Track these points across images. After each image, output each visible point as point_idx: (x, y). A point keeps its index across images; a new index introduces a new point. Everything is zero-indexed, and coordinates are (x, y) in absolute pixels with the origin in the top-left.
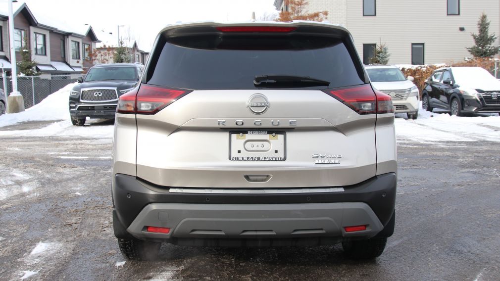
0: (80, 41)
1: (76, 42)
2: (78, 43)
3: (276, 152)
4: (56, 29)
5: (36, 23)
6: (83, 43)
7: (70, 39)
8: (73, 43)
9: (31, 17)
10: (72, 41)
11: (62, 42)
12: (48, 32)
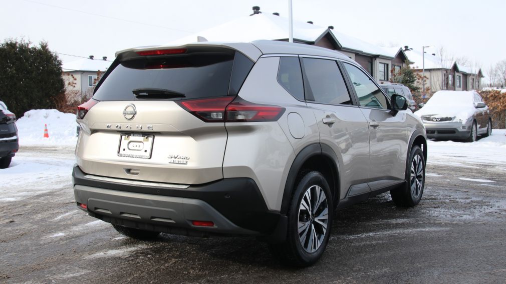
0: (390, 63)
1: (384, 64)
2: (388, 65)
3: (146, 151)
4: (361, 52)
5: (340, 46)
6: (392, 65)
7: (378, 61)
8: (383, 65)
9: (334, 41)
10: (380, 63)
11: (370, 64)
12: (354, 54)
